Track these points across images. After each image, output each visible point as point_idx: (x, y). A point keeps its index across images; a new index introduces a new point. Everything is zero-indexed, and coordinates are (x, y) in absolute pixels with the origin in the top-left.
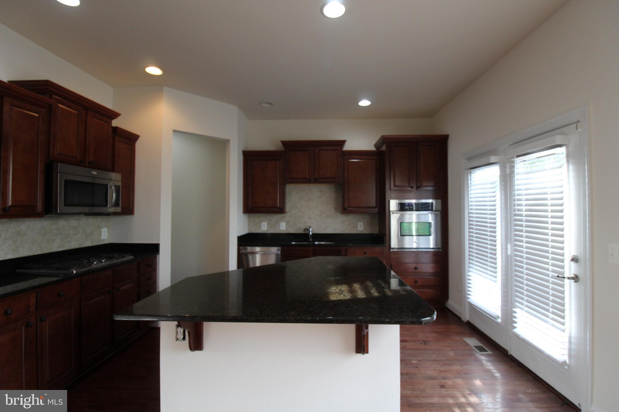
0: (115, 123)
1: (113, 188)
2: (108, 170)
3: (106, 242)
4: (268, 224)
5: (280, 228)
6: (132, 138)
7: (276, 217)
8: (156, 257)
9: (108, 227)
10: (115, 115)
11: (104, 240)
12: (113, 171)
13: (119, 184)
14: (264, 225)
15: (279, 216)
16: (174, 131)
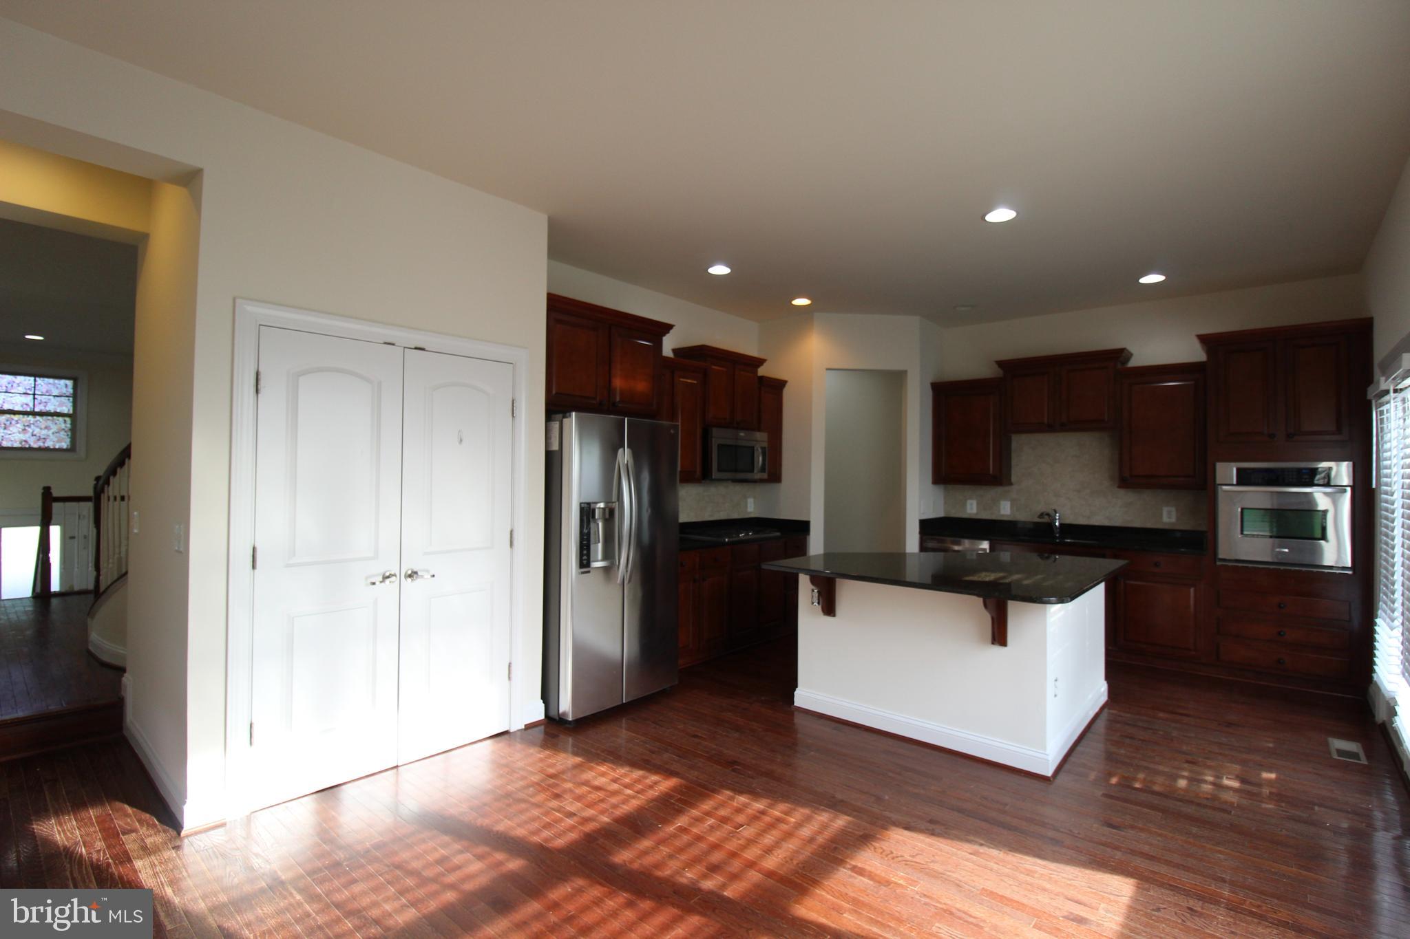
0: (762, 371)
1: (760, 450)
2: (753, 430)
3: (752, 516)
4: (978, 504)
5: (999, 511)
6: (777, 386)
7: (991, 492)
8: (806, 538)
9: (755, 498)
10: (760, 362)
11: (750, 513)
12: (759, 430)
13: (765, 445)
14: (971, 504)
15: (999, 490)
16: (828, 369)
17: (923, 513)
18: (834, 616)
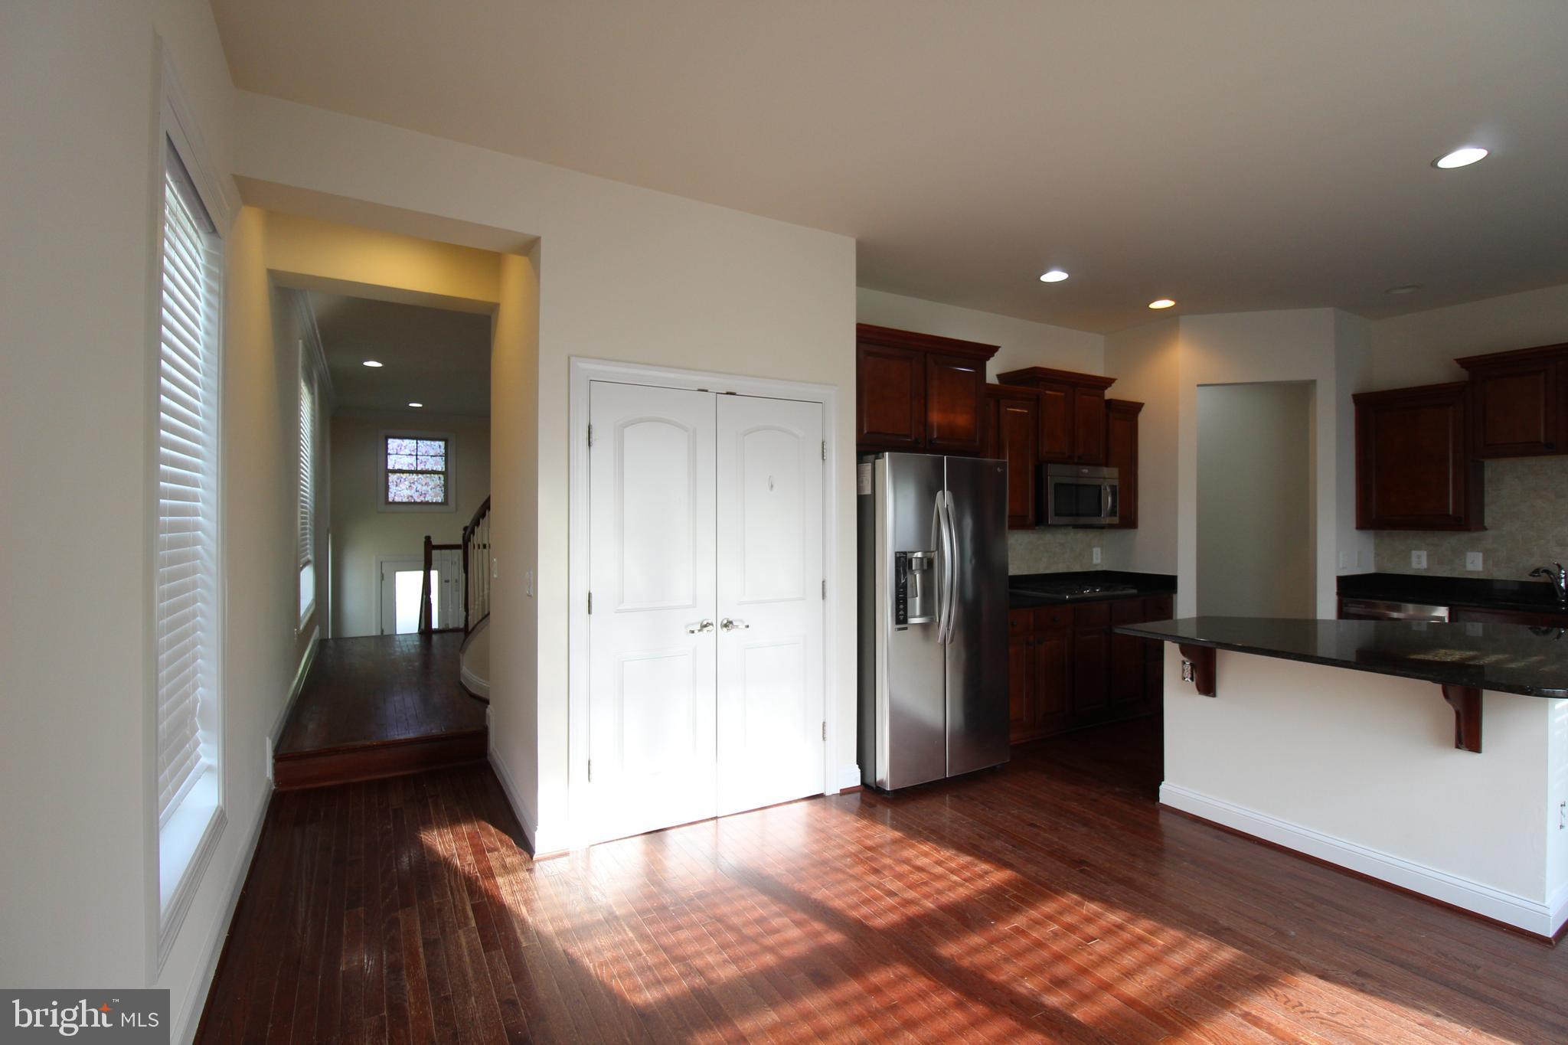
0: (1110, 394)
1: (1108, 489)
2: (1099, 465)
3: (1099, 568)
4: (1428, 556)
5: (1465, 566)
6: (1131, 411)
7: (1450, 541)
8: (1172, 598)
9: (1102, 547)
10: (1107, 382)
11: (1096, 565)
12: (1107, 465)
13: (1116, 482)
14: (1419, 557)
15: (1464, 537)
16: (1198, 386)
17: (1344, 568)
18: (1214, 696)
